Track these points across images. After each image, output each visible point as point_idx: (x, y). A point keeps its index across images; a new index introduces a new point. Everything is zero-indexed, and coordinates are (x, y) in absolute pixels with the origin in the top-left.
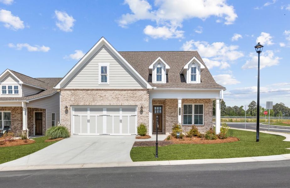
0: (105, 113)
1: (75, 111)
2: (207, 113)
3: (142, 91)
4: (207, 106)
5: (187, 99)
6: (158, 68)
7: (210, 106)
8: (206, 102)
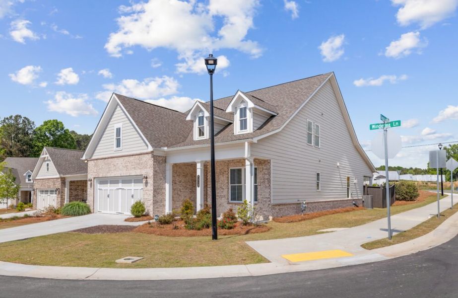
0: (120, 185)
1: (100, 184)
2: (261, 181)
3: (147, 155)
4: (261, 170)
5: (233, 160)
6: (199, 118)
7: (266, 169)
8: (260, 163)
